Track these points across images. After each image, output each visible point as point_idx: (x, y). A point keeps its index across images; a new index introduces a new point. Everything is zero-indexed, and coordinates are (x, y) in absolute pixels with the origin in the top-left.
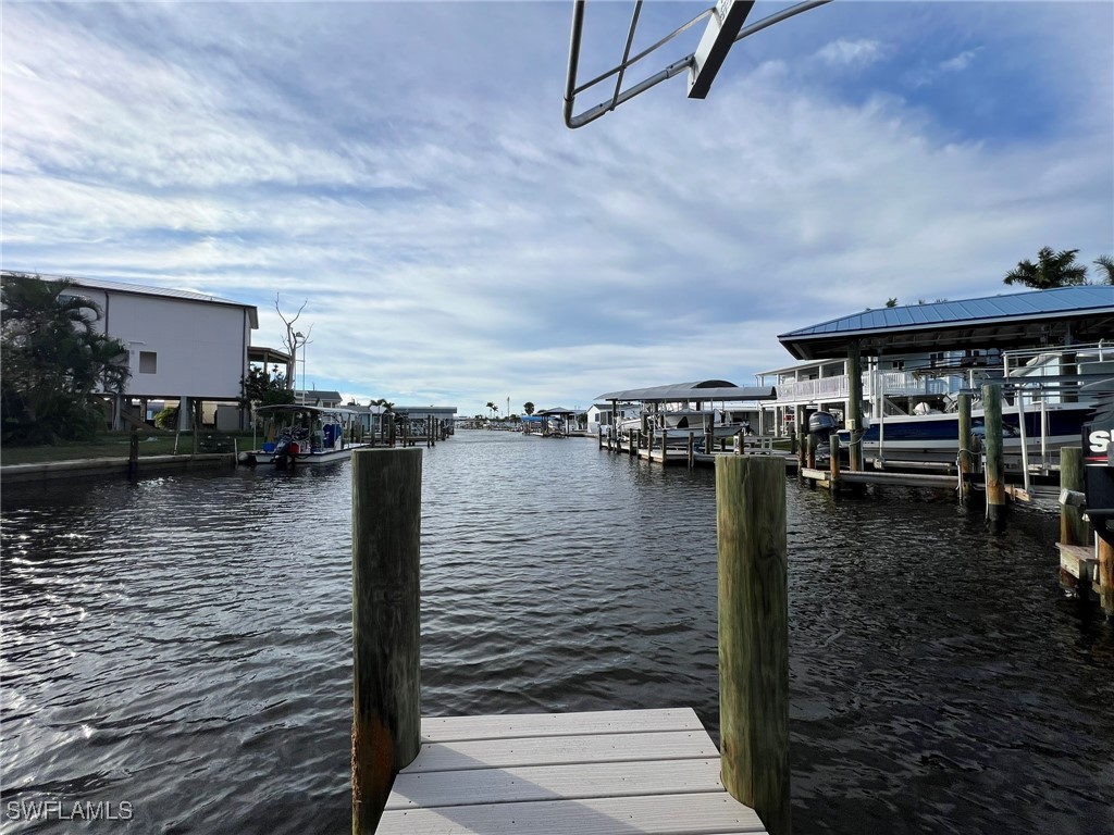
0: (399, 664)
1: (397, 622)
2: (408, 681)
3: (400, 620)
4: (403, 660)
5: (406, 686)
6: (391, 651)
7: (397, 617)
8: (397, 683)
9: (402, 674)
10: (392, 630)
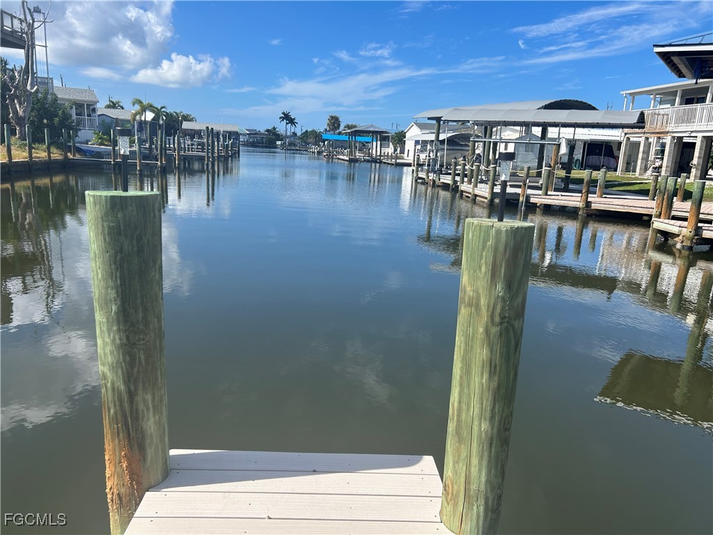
0: (144, 400)
1: (141, 363)
2: (154, 416)
3: (143, 361)
4: (149, 397)
5: (152, 420)
6: (136, 388)
7: (140, 358)
8: (143, 417)
9: (148, 409)
10: (135, 370)
